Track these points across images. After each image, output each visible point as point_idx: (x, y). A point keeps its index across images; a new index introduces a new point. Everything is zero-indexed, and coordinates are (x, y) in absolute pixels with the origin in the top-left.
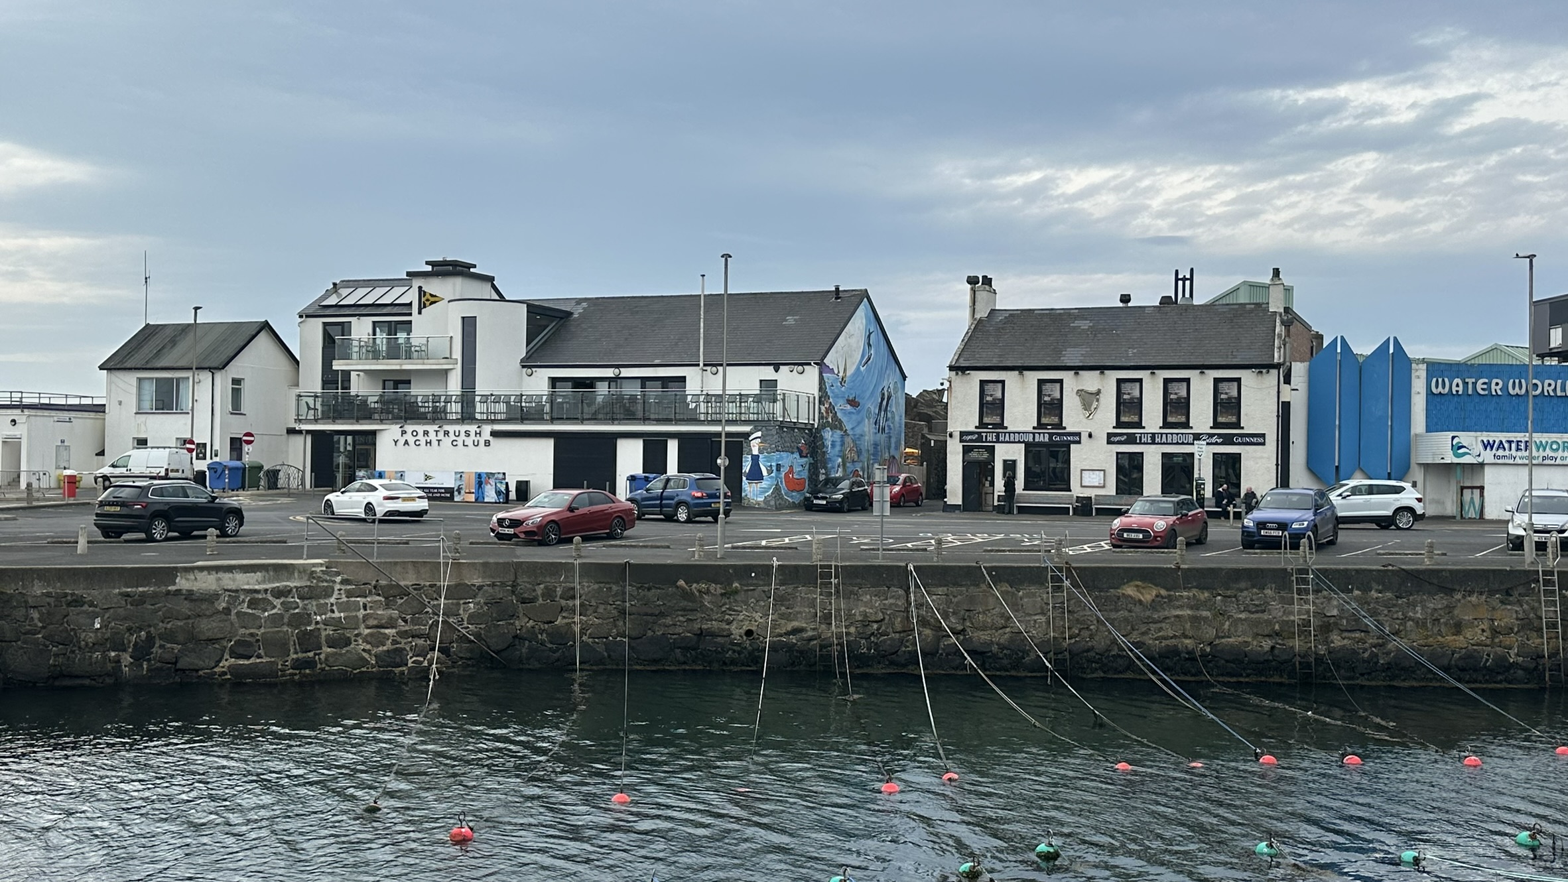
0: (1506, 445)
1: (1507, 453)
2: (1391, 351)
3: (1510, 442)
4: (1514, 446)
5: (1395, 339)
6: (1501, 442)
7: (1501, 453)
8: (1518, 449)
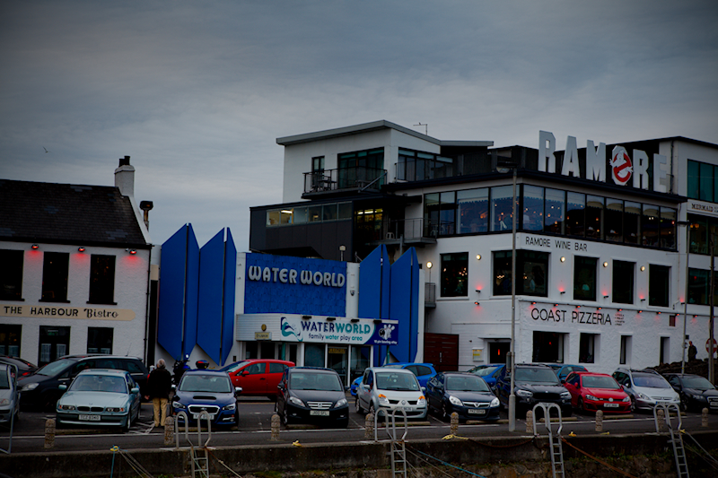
0: (318, 326)
1: (317, 333)
2: (225, 240)
3: (320, 324)
4: (322, 326)
5: (228, 229)
6: (314, 324)
7: (314, 333)
8: (325, 330)
